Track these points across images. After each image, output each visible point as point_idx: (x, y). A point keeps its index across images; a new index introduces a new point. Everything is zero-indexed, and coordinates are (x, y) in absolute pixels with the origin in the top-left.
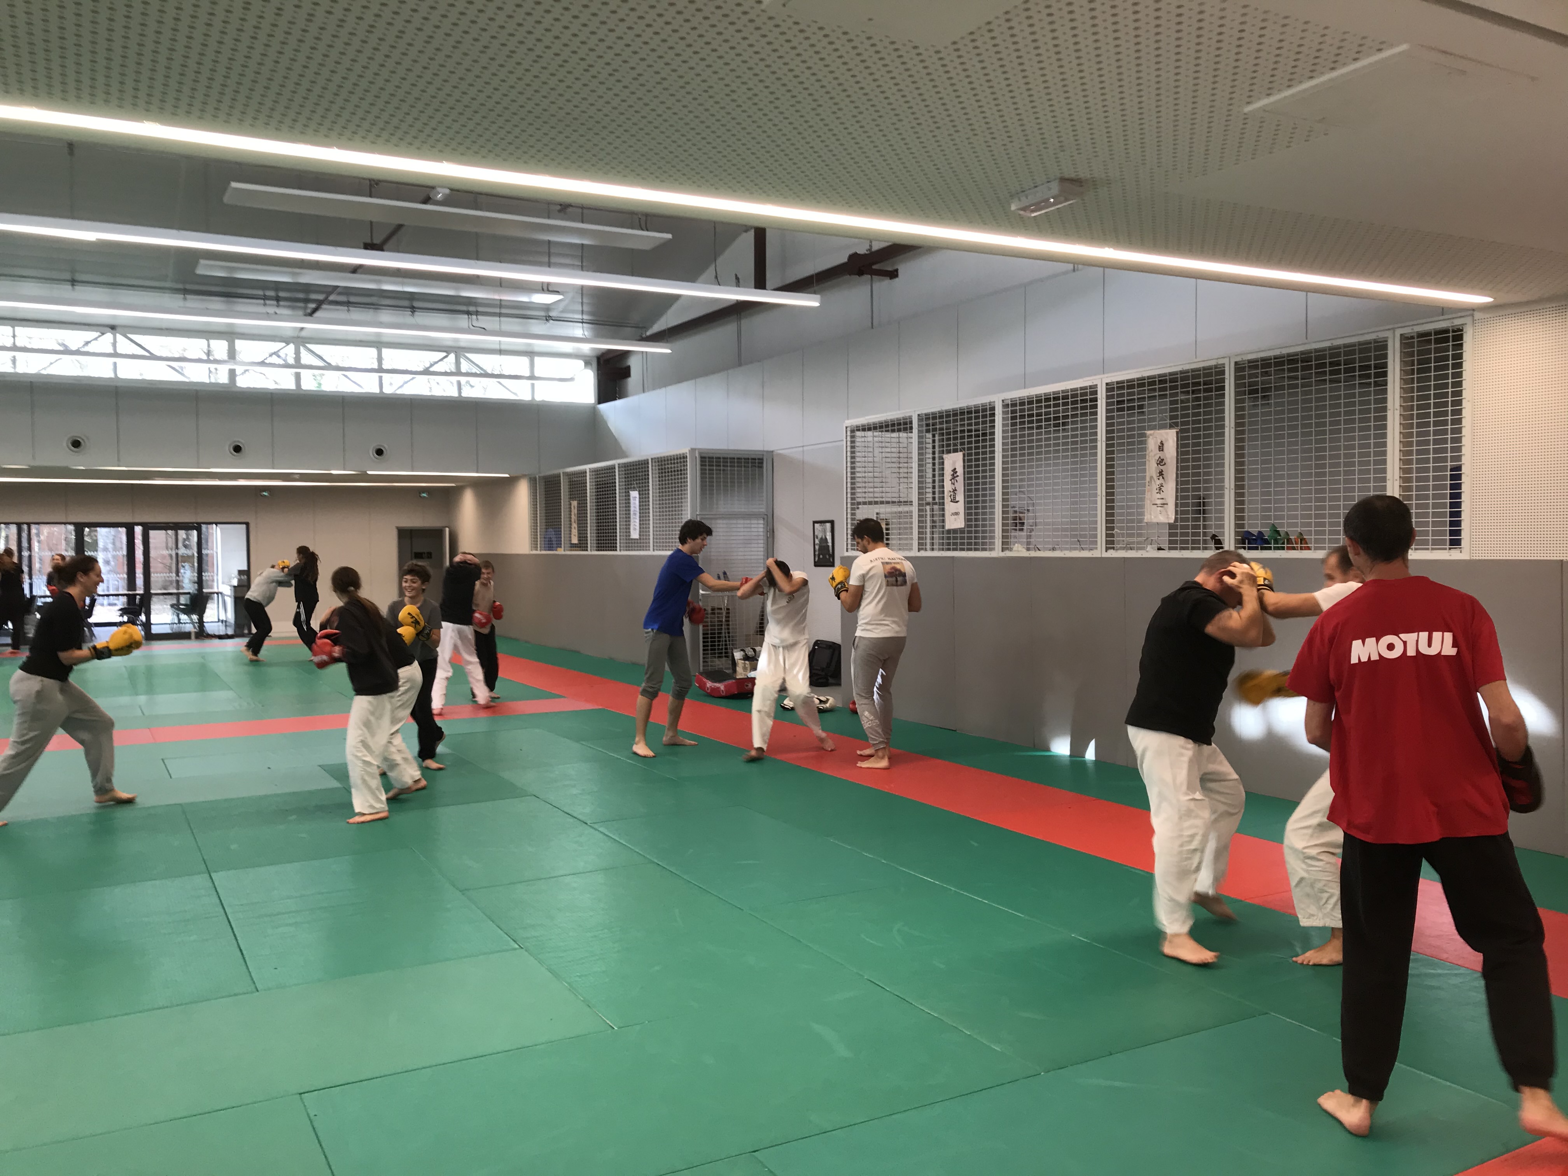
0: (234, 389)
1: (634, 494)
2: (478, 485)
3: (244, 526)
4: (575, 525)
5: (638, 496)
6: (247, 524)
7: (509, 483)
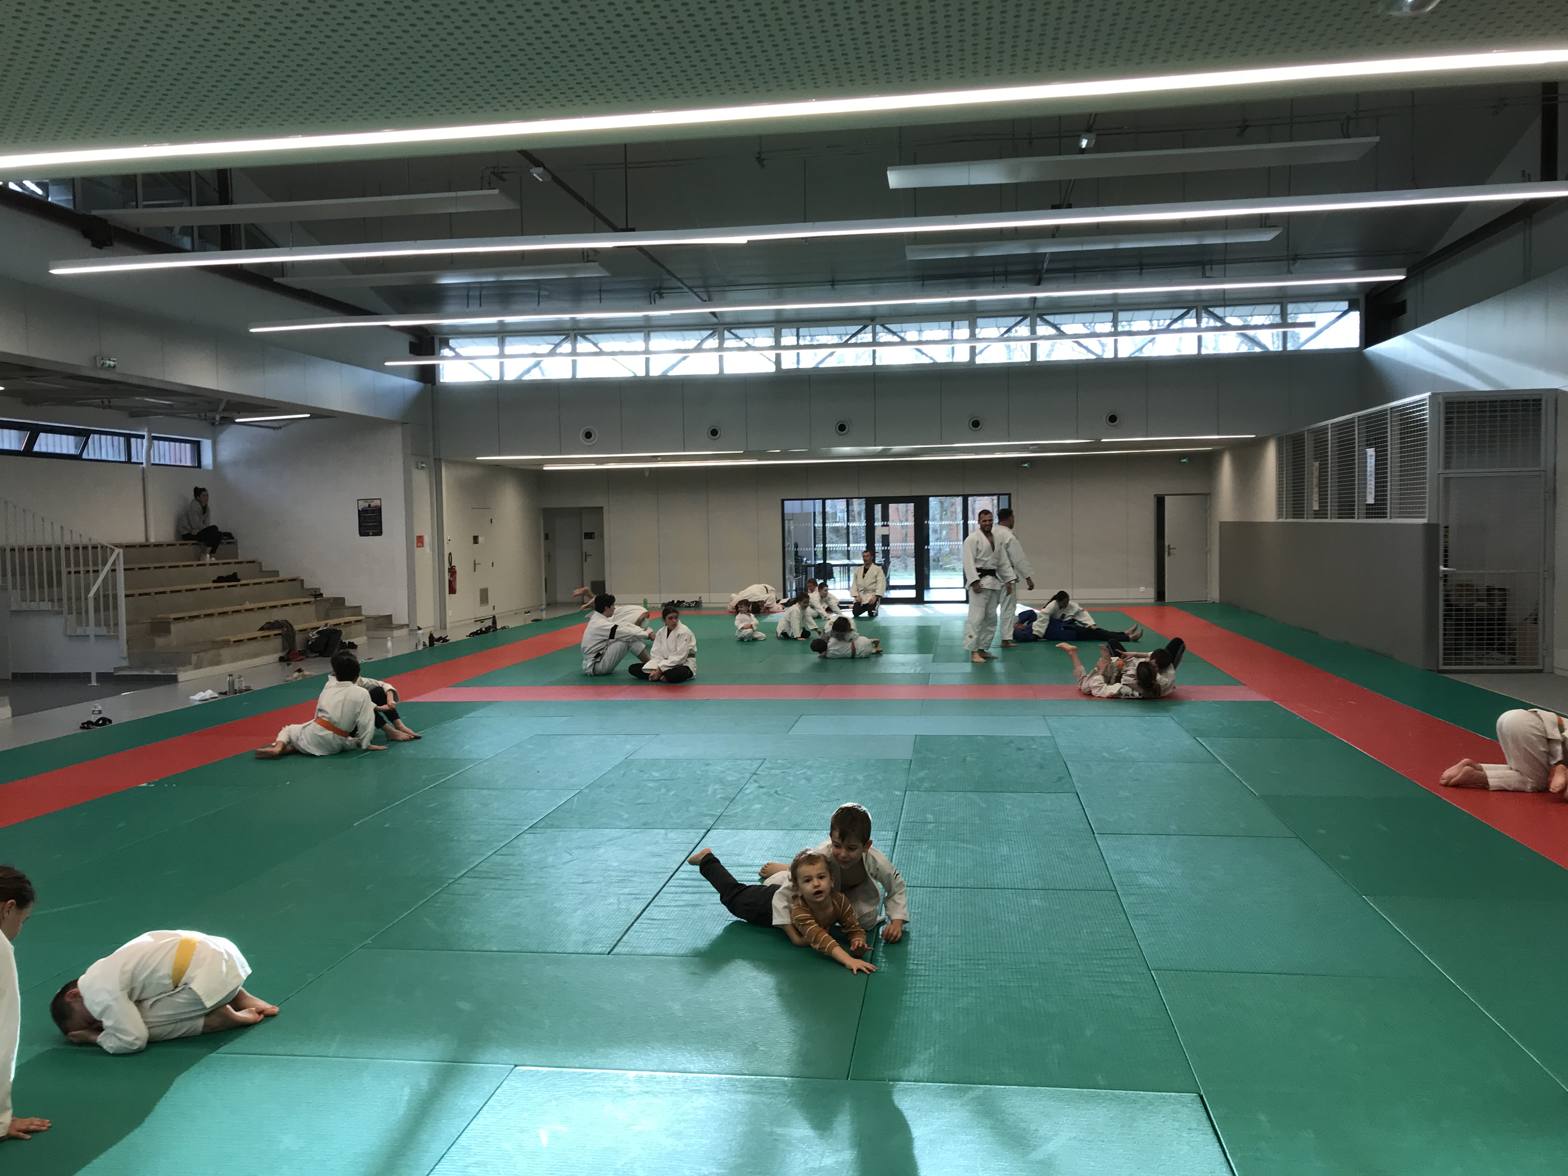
0: (974, 367)
1: (1371, 452)
2: (1237, 448)
3: (1007, 497)
4: (1316, 489)
5: (1374, 453)
6: (1009, 495)
7: (1259, 444)
